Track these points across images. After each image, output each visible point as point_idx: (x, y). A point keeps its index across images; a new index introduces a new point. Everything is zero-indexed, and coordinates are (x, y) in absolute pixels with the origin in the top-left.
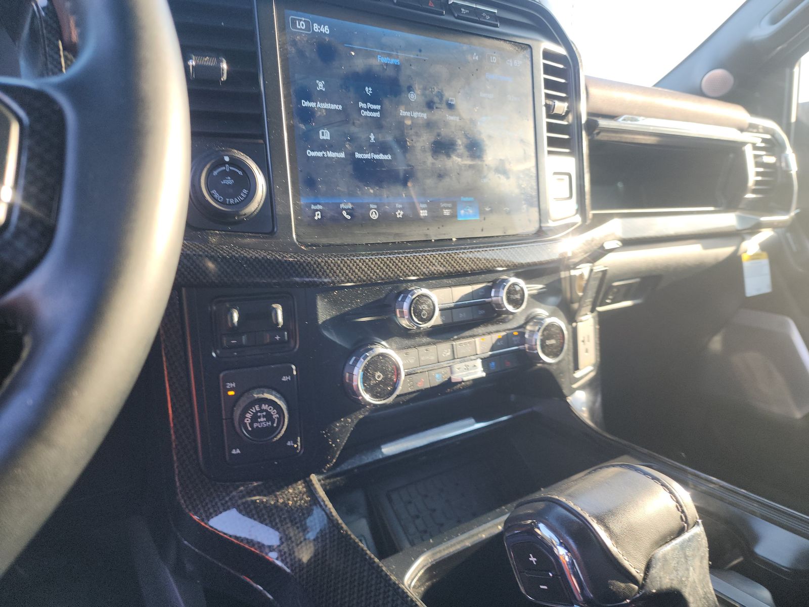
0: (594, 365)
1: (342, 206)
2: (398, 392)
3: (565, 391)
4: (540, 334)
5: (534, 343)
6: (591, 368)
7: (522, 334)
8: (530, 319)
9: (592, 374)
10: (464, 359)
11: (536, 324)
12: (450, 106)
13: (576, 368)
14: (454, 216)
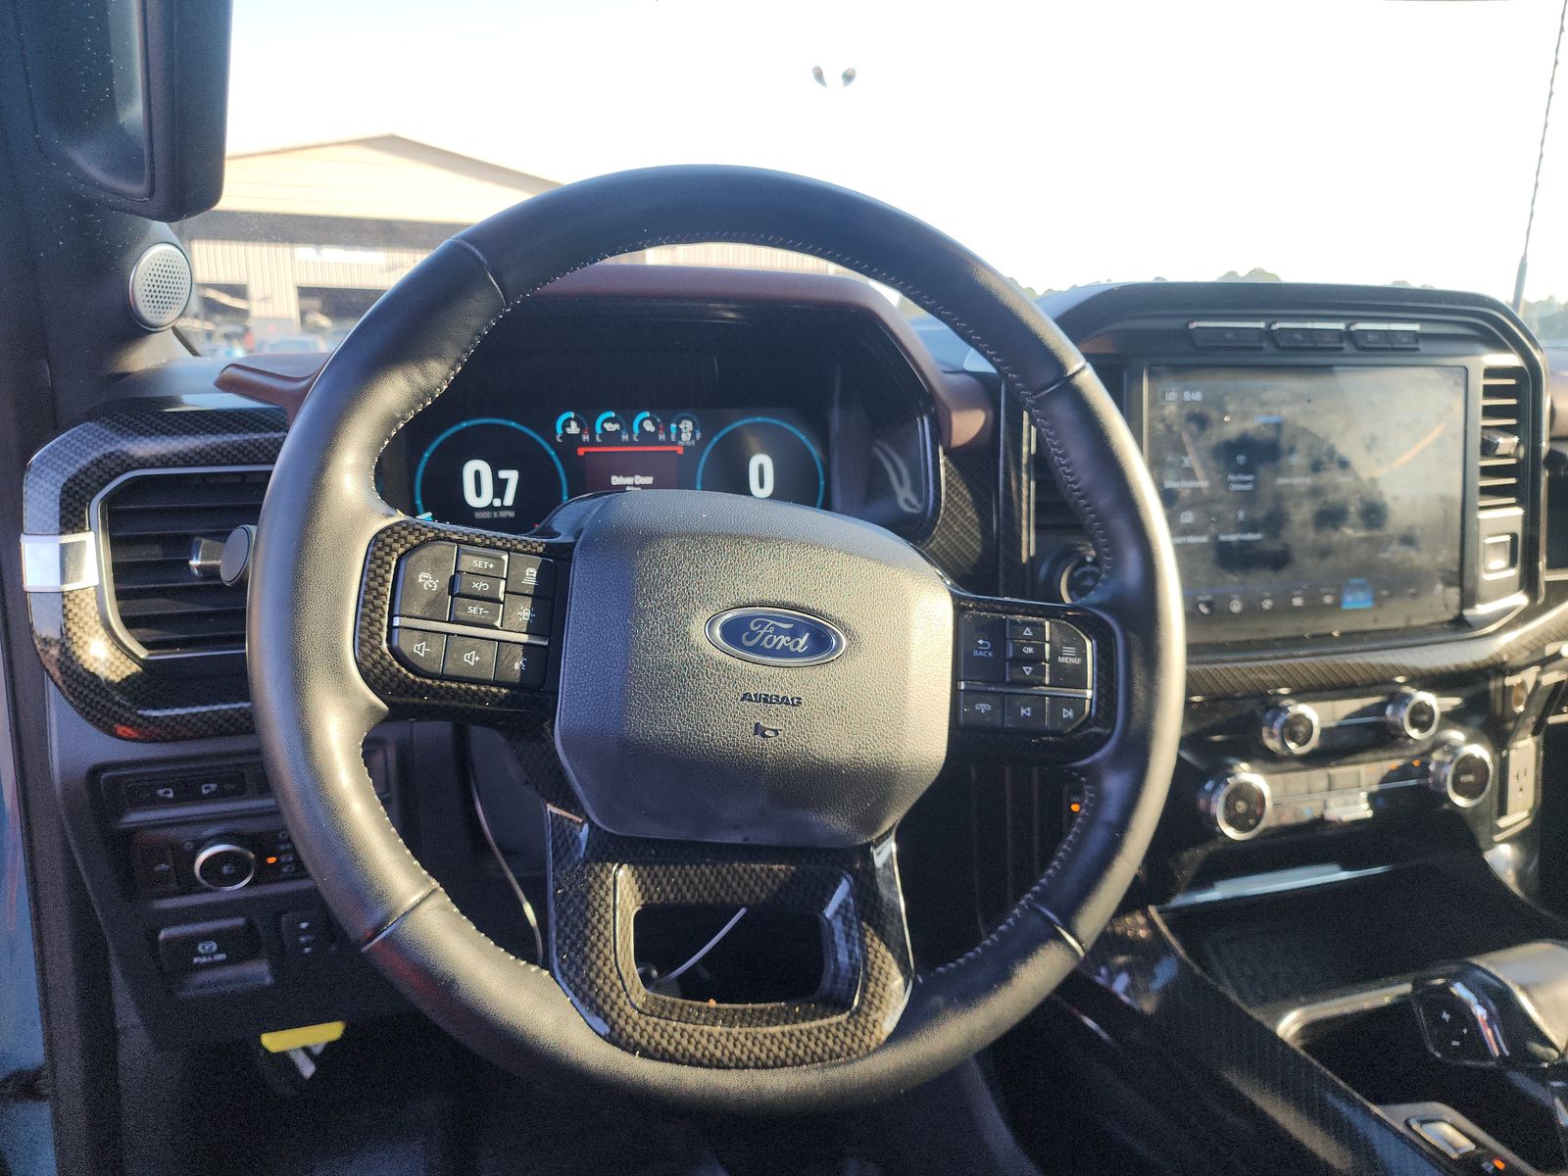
0: (1530, 811)
1: (1200, 598)
2: (1263, 825)
3: (1482, 844)
4: (1453, 766)
5: (1442, 778)
6: (1525, 814)
7: (1425, 765)
8: (1438, 744)
9: (1526, 823)
10: (1343, 790)
11: (1446, 753)
12: (1344, 464)
13: (1502, 811)
14: (1337, 604)
